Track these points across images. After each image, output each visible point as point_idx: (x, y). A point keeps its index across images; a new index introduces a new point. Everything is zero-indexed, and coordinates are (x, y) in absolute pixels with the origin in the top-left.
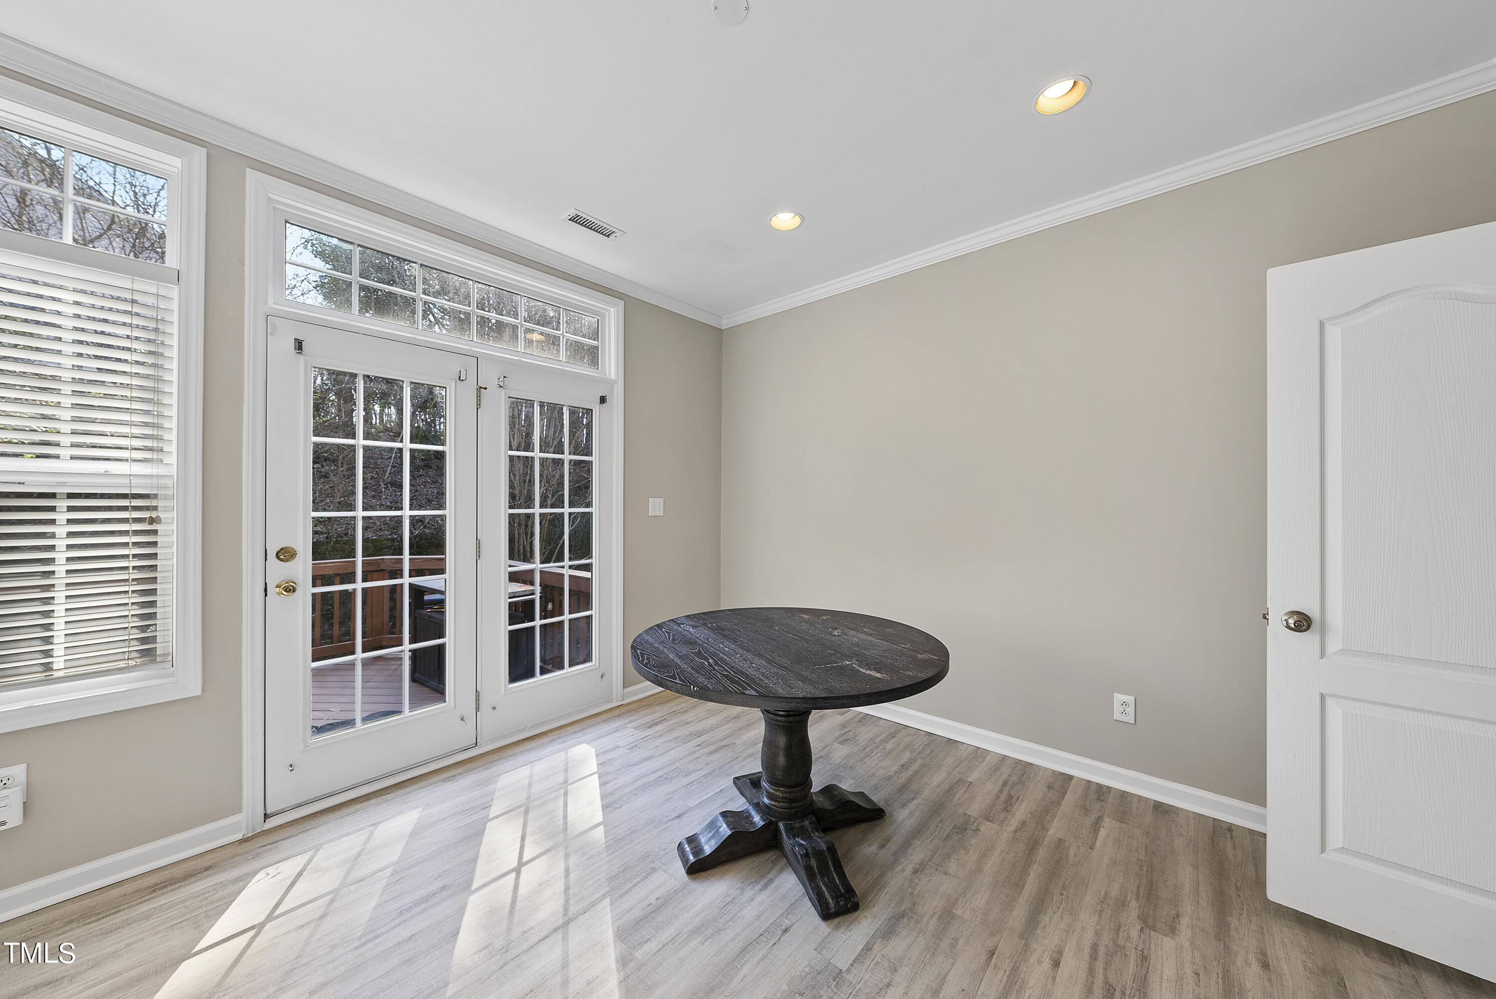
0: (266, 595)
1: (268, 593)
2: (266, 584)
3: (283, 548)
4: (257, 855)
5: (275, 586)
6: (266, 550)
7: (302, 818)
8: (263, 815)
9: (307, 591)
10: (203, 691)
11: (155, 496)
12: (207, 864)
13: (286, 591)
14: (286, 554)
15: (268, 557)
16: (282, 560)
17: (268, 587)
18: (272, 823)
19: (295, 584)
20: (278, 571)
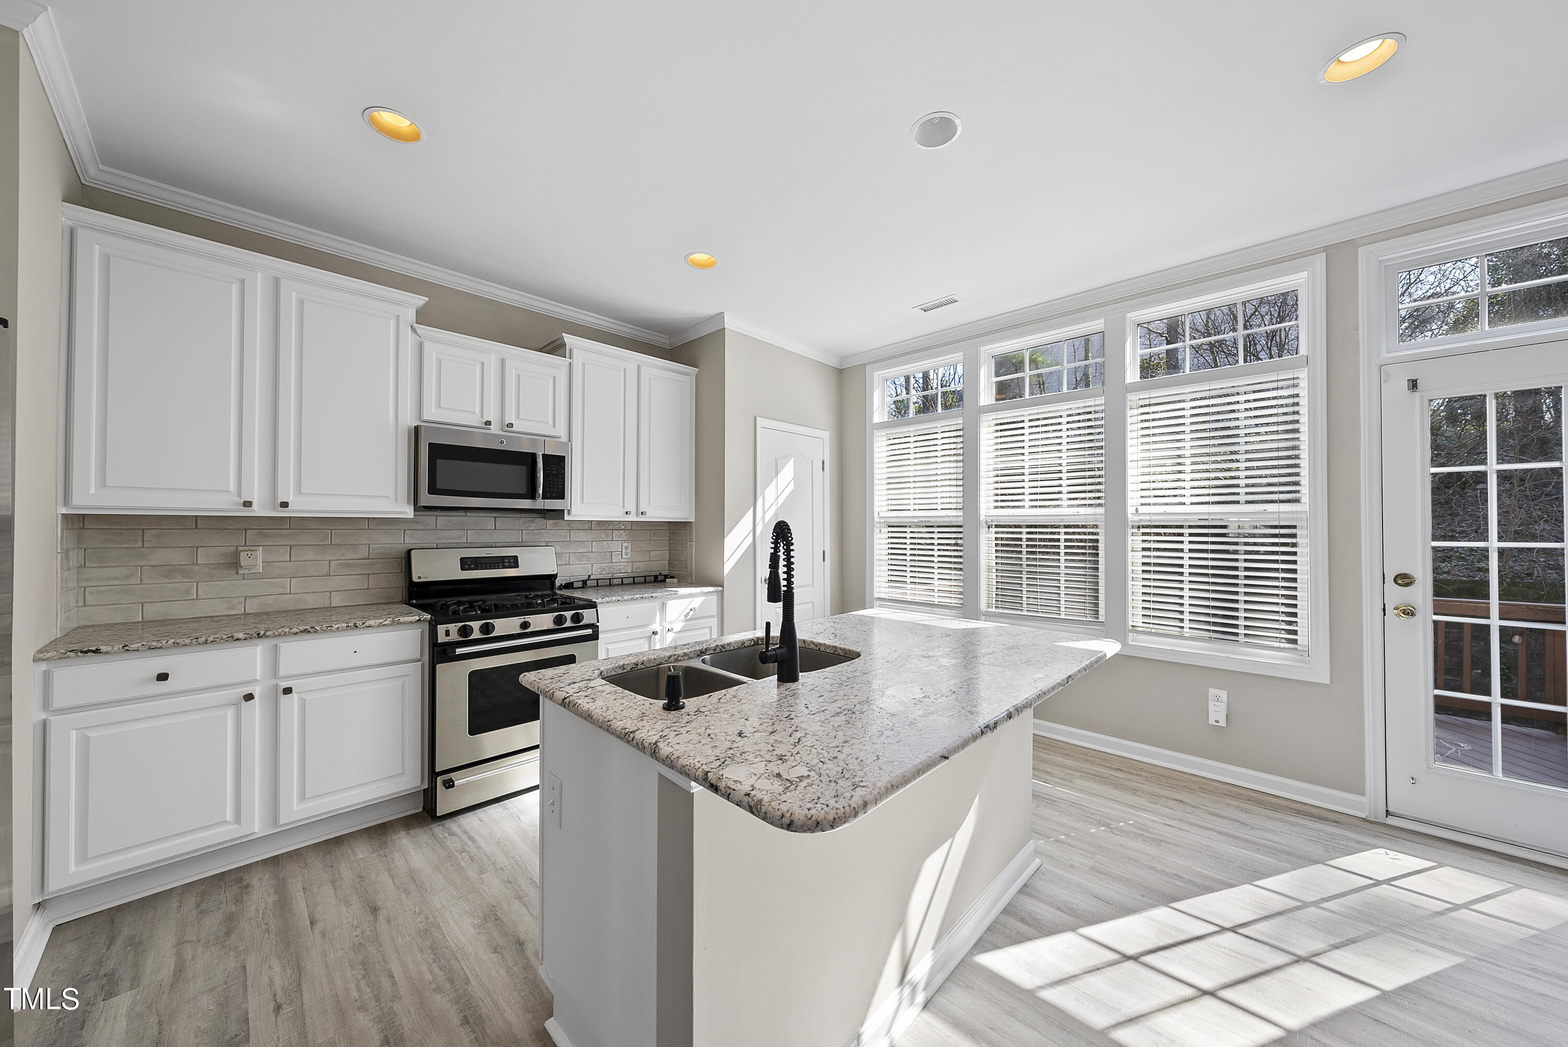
0: (1385, 615)
1: (1386, 612)
2: (1384, 604)
3: (1398, 575)
4: (1378, 836)
5: (1393, 608)
6: (1384, 574)
7: (1426, 835)
8: (1385, 811)
9: (1427, 617)
10: (1331, 682)
11: (1294, 527)
12: (1337, 819)
13: (1404, 613)
14: (1404, 580)
15: (1386, 580)
16: (1399, 585)
17: (1386, 607)
18: (1391, 821)
19: (1414, 609)
20: (1396, 595)
